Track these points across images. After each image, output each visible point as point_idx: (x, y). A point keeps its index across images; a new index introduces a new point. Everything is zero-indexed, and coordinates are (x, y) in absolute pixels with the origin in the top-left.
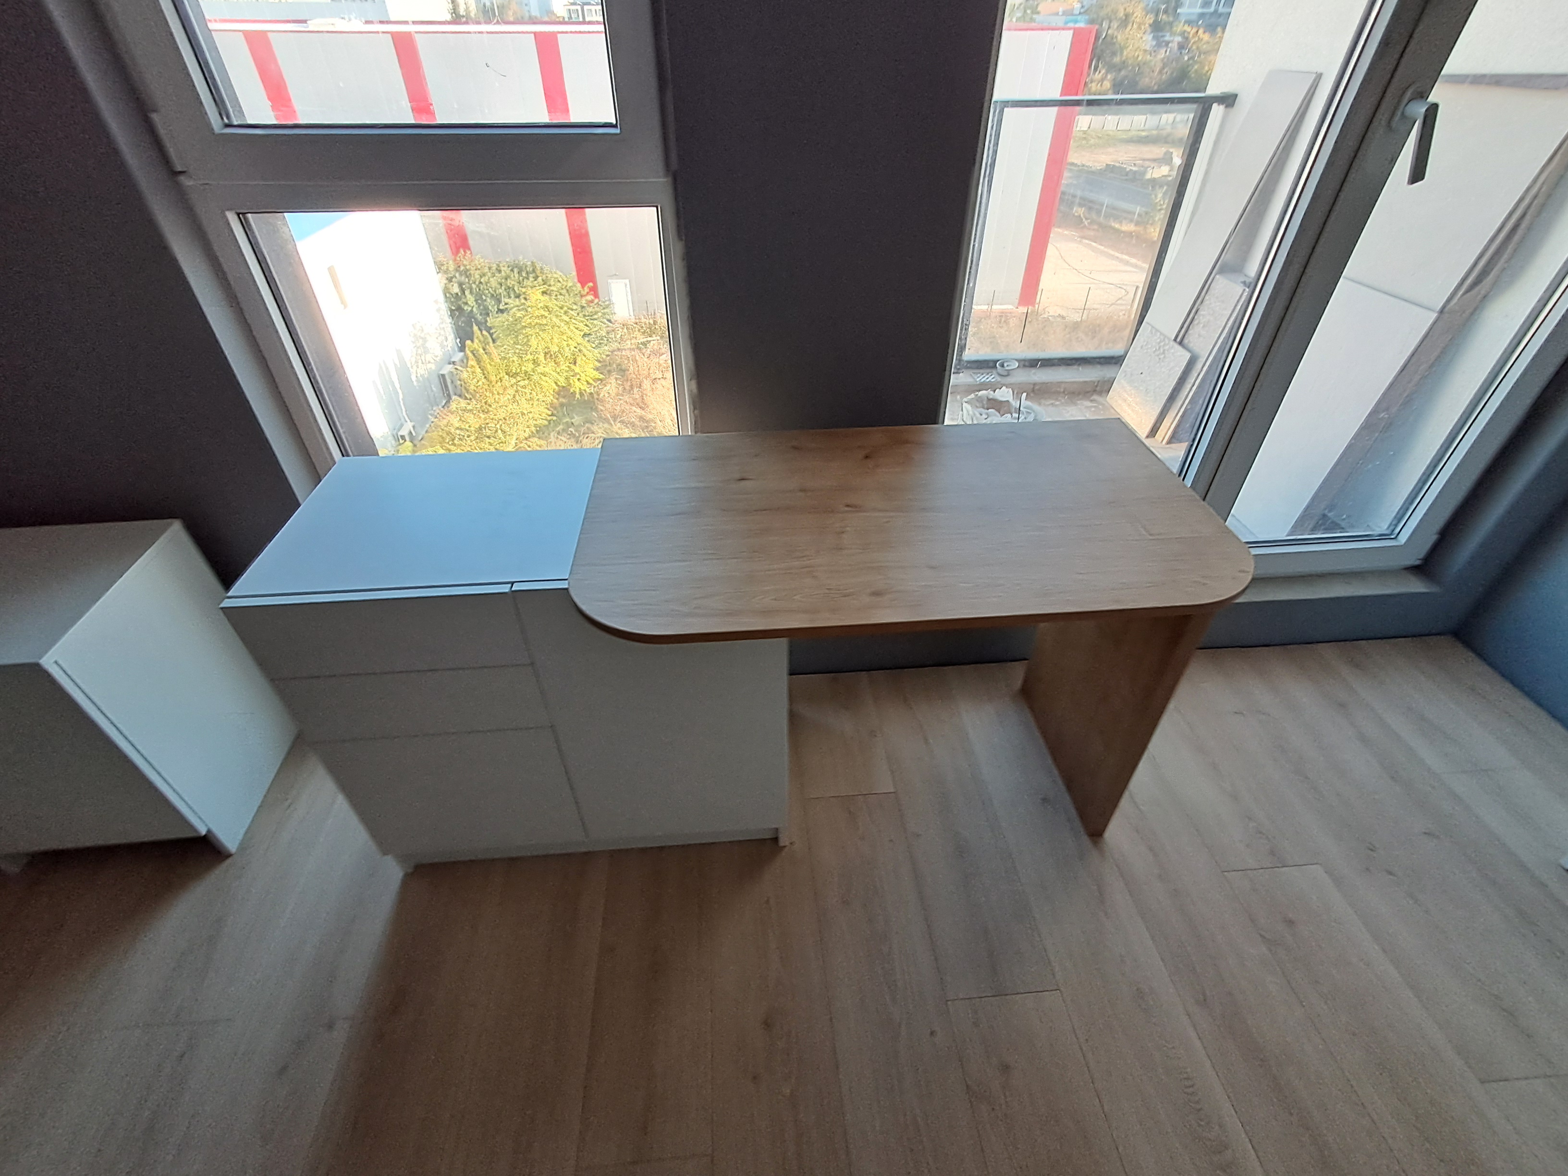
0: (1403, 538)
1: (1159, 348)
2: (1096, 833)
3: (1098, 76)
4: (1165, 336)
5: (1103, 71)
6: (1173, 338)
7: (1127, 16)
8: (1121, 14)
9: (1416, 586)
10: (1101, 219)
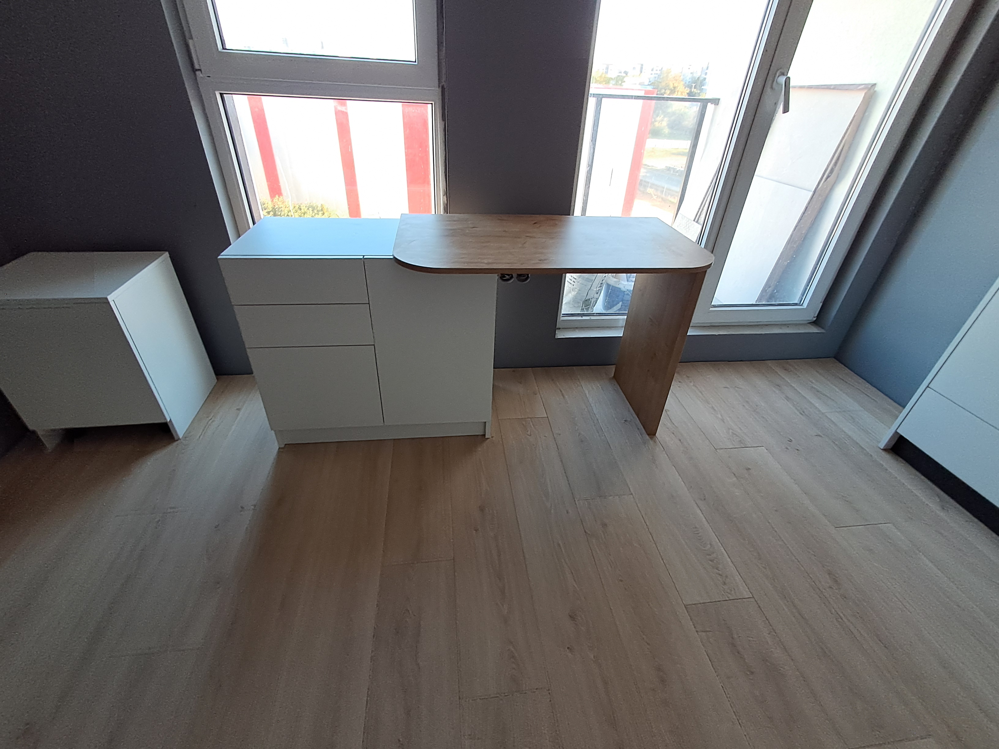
0: (805, 305)
1: (686, 226)
2: (652, 433)
3: (658, 119)
4: (689, 219)
5: (662, 116)
6: (693, 219)
7: (675, 88)
8: (671, 86)
9: (814, 330)
10: (663, 196)
